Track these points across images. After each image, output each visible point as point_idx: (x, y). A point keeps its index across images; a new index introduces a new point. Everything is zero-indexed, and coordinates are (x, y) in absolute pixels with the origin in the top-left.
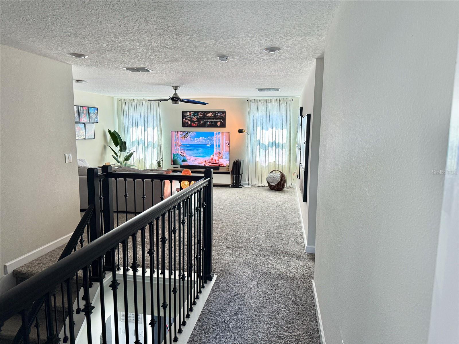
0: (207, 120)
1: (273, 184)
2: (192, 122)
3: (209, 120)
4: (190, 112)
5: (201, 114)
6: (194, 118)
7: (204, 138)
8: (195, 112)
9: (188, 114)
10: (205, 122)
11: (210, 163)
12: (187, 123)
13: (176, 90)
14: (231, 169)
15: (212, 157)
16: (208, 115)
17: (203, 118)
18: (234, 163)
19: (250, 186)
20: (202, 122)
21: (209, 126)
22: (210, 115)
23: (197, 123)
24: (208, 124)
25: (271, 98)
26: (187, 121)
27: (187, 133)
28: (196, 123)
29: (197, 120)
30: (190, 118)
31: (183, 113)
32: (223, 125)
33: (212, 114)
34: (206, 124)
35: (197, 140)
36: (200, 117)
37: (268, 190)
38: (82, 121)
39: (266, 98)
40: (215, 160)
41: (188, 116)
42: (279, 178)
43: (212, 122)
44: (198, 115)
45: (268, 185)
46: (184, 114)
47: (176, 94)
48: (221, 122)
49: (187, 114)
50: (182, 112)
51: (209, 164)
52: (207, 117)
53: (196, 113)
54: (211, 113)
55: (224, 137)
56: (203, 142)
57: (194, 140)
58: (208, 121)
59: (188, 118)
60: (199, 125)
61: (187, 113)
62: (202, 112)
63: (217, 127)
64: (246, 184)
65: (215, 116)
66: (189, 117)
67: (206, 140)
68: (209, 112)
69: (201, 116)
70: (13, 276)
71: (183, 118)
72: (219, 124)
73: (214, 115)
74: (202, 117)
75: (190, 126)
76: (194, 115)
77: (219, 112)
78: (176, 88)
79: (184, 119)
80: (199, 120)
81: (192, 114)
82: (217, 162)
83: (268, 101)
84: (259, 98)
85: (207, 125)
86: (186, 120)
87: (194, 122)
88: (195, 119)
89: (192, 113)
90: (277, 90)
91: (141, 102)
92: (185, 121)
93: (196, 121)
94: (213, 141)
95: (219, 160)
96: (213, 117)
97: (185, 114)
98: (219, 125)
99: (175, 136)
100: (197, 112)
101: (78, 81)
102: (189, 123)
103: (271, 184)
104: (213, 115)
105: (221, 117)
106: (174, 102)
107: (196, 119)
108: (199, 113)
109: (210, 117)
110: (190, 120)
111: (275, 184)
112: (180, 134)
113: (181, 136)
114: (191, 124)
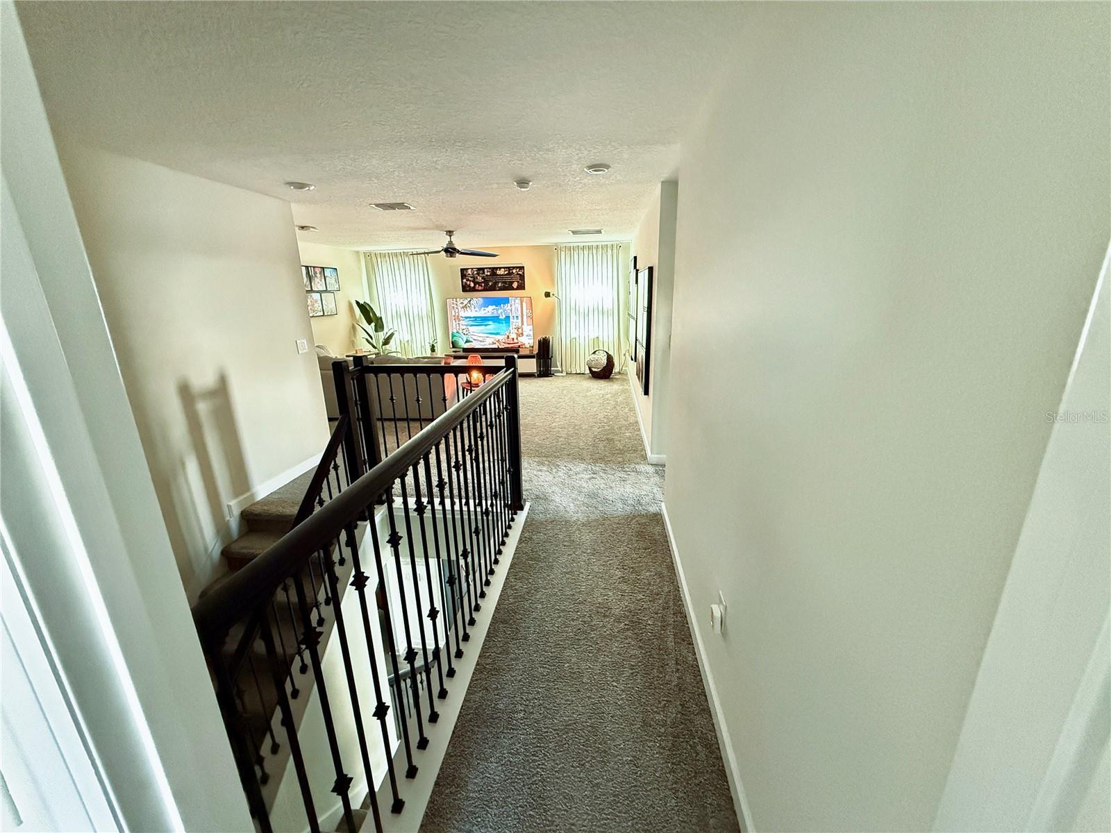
0: (498, 280)
1: (596, 370)
2: (476, 283)
3: (500, 280)
4: (472, 269)
5: (488, 271)
6: (479, 277)
7: (494, 307)
8: (479, 269)
9: (469, 271)
10: (496, 283)
11: (505, 343)
12: (469, 286)
13: (450, 236)
14: (536, 351)
15: (507, 334)
16: (498, 272)
17: (492, 278)
18: (539, 342)
19: (564, 374)
20: (490, 284)
21: (501, 289)
22: (502, 272)
23: (483, 285)
24: (500, 285)
25: (590, 244)
26: (468, 283)
27: (470, 301)
28: (481, 286)
30: (473, 278)
31: (462, 270)
32: (521, 287)
33: (505, 271)
34: (497, 286)
35: (484, 310)
36: (487, 275)
37: (590, 378)
38: (316, 289)
39: (581, 245)
40: (513, 339)
41: (470, 274)
42: (604, 361)
43: (505, 283)
44: (484, 273)
45: (588, 372)
47: (451, 242)
48: (518, 282)
52: (498, 275)
53: (480, 271)
54: (503, 269)
55: (524, 304)
56: (493, 313)
57: (480, 310)
58: (499, 282)
59: (470, 279)
60: (487, 288)
62: (490, 268)
63: (513, 289)
64: (558, 372)
65: (509, 274)
66: (471, 277)
67: (498, 309)
68: (500, 268)
69: (489, 274)
70: (243, 519)
71: (462, 279)
72: (515, 285)
73: (507, 272)
75: (474, 290)
76: (478, 274)
77: (514, 268)
78: (450, 233)
79: (465, 280)
80: (486, 281)
81: (475, 272)
82: (516, 341)
84: (572, 245)
85: (499, 287)
87: (479, 284)
88: (480, 279)
90: (599, 232)
91: (400, 256)
92: (466, 283)
93: (482, 282)
94: (508, 311)
95: (519, 338)
96: (505, 275)
98: (515, 287)
99: (453, 306)
100: (483, 269)
101: (303, 227)
102: (472, 285)
103: (594, 370)
105: (518, 274)
106: (449, 255)
107: (482, 279)
108: (486, 270)
109: (502, 275)
110: (473, 281)
111: (599, 370)
112: (459, 303)
113: (461, 306)
114: (474, 287)
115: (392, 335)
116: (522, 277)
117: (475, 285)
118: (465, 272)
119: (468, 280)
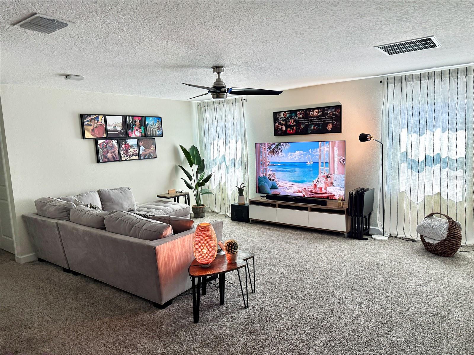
0: (310, 122)
1: (430, 241)
3: (313, 122)
4: (285, 112)
5: (300, 114)
6: (291, 120)
7: (302, 152)
8: (292, 112)
9: (282, 115)
10: (308, 126)
11: (312, 192)
12: (281, 129)
13: (219, 73)
14: (346, 206)
15: (315, 183)
16: (312, 114)
17: (304, 120)
18: (351, 195)
19: (385, 238)
20: (302, 127)
22: (315, 113)
23: (295, 128)
24: (312, 128)
25: (430, 71)
26: (280, 126)
27: (277, 145)
28: (293, 129)
29: (295, 123)
30: (285, 122)
31: (275, 114)
32: (337, 129)
33: (319, 112)
34: (309, 129)
35: (291, 155)
36: (299, 118)
38: (133, 136)
39: (418, 72)
40: (321, 189)
41: (282, 118)
42: (443, 233)
43: (318, 125)
44: (296, 116)
45: (420, 240)
46: (277, 116)
47: (218, 80)
48: (333, 123)
49: (281, 115)
51: (310, 193)
52: (311, 117)
53: (293, 113)
54: (317, 111)
55: (336, 149)
56: (300, 158)
57: (286, 156)
58: (311, 124)
60: (298, 131)
61: (280, 114)
62: (302, 110)
63: (328, 132)
64: (378, 233)
65: (323, 115)
66: (283, 121)
67: (306, 154)
68: (314, 109)
69: (301, 116)
71: (275, 123)
72: (330, 127)
73: (321, 113)
74: (303, 118)
75: (285, 134)
76: (290, 117)
77: (329, 107)
78: (218, 69)
79: (277, 124)
80: (298, 125)
81: (288, 115)
82: (324, 191)
83: (424, 77)
84: (404, 74)
85: (311, 130)
86: (279, 124)
87: (291, 127)
88: (292, 122)
89: (288, 114)
92: (278, 126)
93: (294, 125)
94: (317, 156)
95: (328, 188)
96: (319, 116)
97: (278, 115)
98: (329, 129)
99: (261, 150)
100: (295, 111)
101: (67, 76)
102: (284, 128)
103: (427, 240)
104: (319, 114)
105: (333, 115)
106: (215, 96)
107: (294, 122)
108: (298, 112)
109: (316, 117)
110: (285, 125)
111: (436, 242)
112: (267, 147)
113: (269, 150)
114: (286, 131)
115: (210, 176)
116: (339, 118)
117: (287, 128)
118: (278, 116)
119: (280, 124)
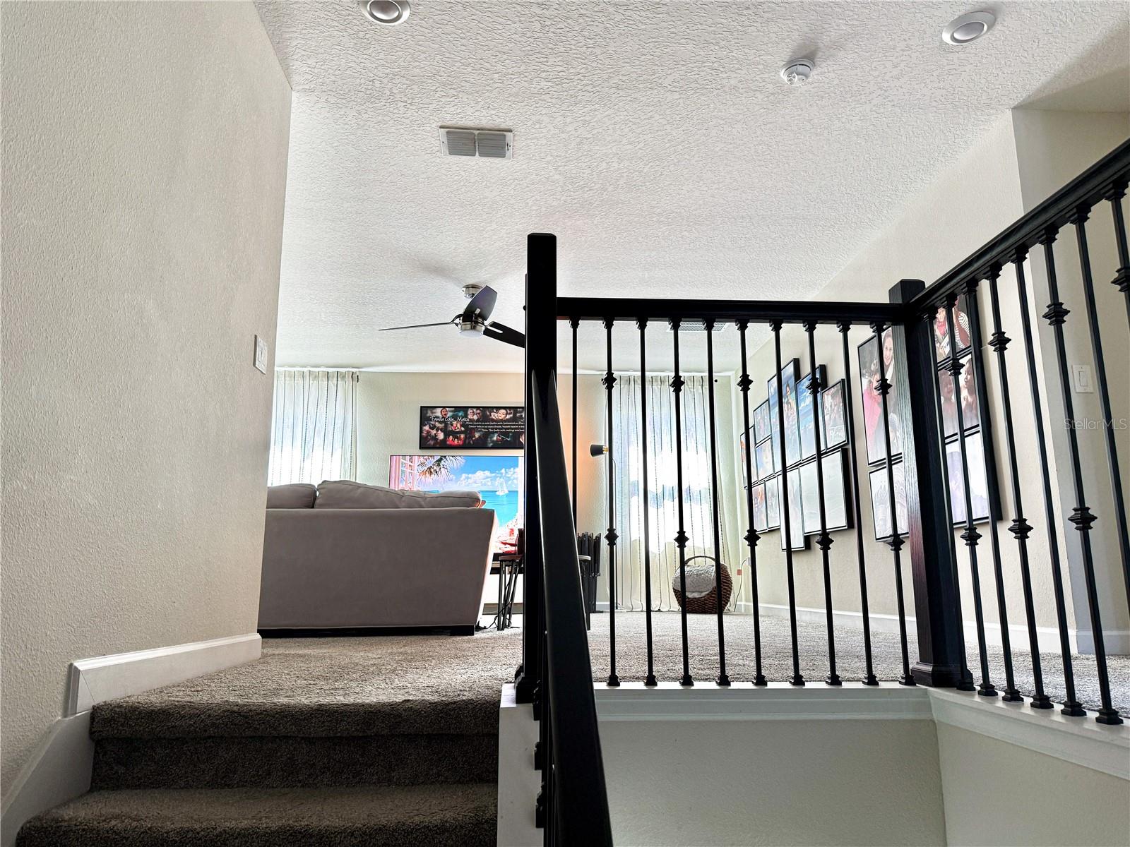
0: (492, 429)
1: (696, 595)
2: (447, 433)
3: (496, 428)
4: (444, 407)
5: (473, 413)
6: (455, 422)
7: (487, 473)
8: (457, 409)
9: (438, 412)
10: (487, 435)
11: (505, 544)
12: (435, 438)
16: (494, 415)
17: (481, 425)
20: (477, 435)
21: (496, 446)
22: (501, 415)
23: (462, 436)
24: (495, 438)
26: (434, 432)
27: (440, 460)
28: (459, 439)
29: (463, 429)
30: (443, 425)
31: (424, 410)
33: (507, 414)
34: (489, 439)
35: (468, 478)
36: (471, 420)
41: (438, 417)
43: (506, 434)
44: (466, 416)
46: (427, 413)
49: (435, 413)
50: (421, 407)
51: (503, 546)
52: (493, 420)
53: (459, 411)
54: (503, 411)
56: (485, 484)
57: (458, 481)
58: (493, 433)
59: (438, 425)
60: (469, 442)
61: (434, 411)
62: (478, 408)
63: (521, 447)
66: (440, 422)
67: (496, 477)
68: (498, 408)
69: (475, 417)
70: (91, 733)
71: (422, 424)
73: (512, 415)
74: (478, 420)
75: (443, 445)
76: (455, 417)
79: (427, 428)
80: (468, 431)
81: (450, 414)
83: (656, 381)
85: (493, 441)
86: (430, 428)
87: (455, 434)
88: (457, 426)
89: (450, 411)
91: (301, 379)
92: (428, 432)
93: (461, 432)
94: (515, 481)
96: (506, 421)
97: (429, 412)
99: (404, 469)
102: (441, 436)
103: (688, 595)
104: (508, 417)
107: (461, 426)
108: (470, 411)
109: (502, 421)
110: (444, 430)
112: (417, 464)
113: (421, 469)
114: (444, 441)
117: (445, 435)
118: (429, 414)
119: (433, 427)
